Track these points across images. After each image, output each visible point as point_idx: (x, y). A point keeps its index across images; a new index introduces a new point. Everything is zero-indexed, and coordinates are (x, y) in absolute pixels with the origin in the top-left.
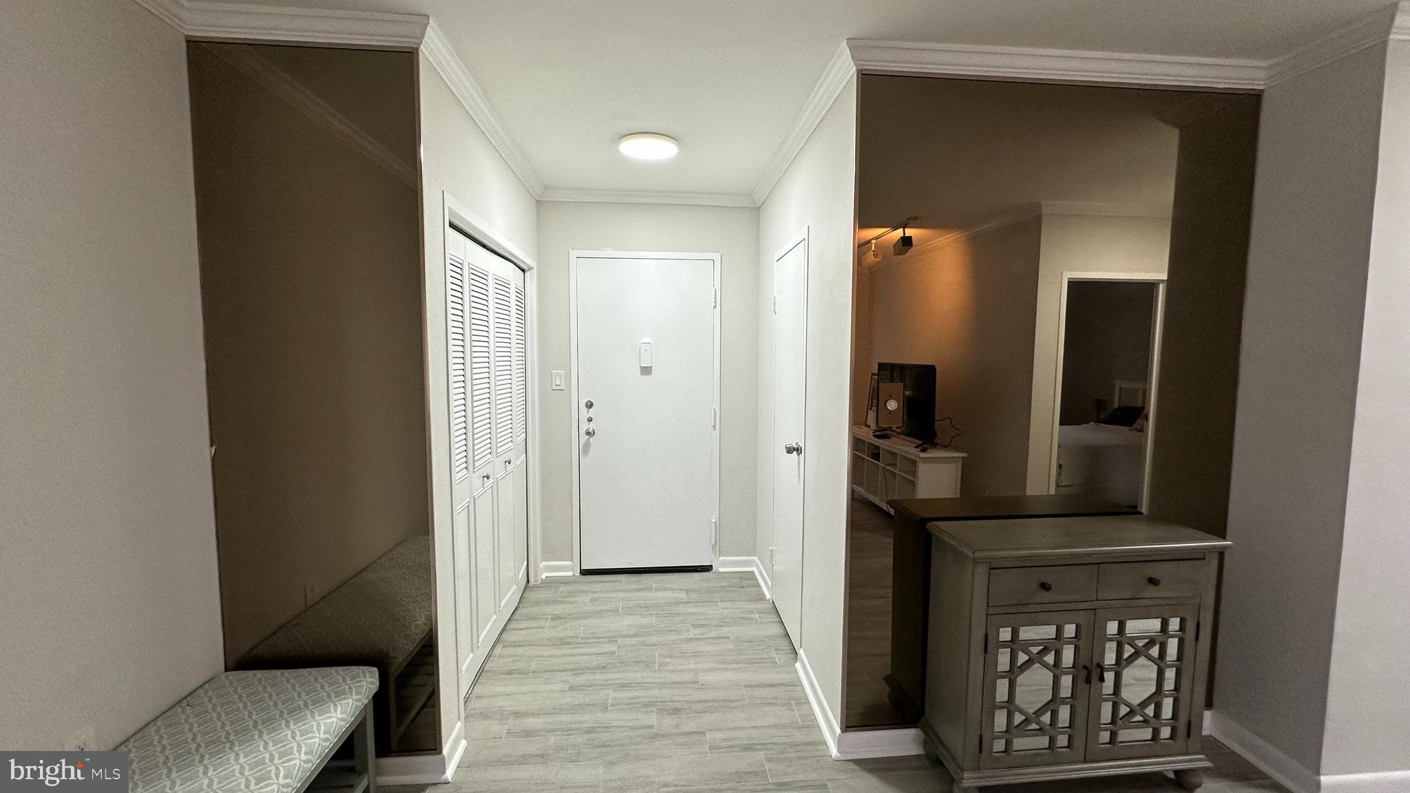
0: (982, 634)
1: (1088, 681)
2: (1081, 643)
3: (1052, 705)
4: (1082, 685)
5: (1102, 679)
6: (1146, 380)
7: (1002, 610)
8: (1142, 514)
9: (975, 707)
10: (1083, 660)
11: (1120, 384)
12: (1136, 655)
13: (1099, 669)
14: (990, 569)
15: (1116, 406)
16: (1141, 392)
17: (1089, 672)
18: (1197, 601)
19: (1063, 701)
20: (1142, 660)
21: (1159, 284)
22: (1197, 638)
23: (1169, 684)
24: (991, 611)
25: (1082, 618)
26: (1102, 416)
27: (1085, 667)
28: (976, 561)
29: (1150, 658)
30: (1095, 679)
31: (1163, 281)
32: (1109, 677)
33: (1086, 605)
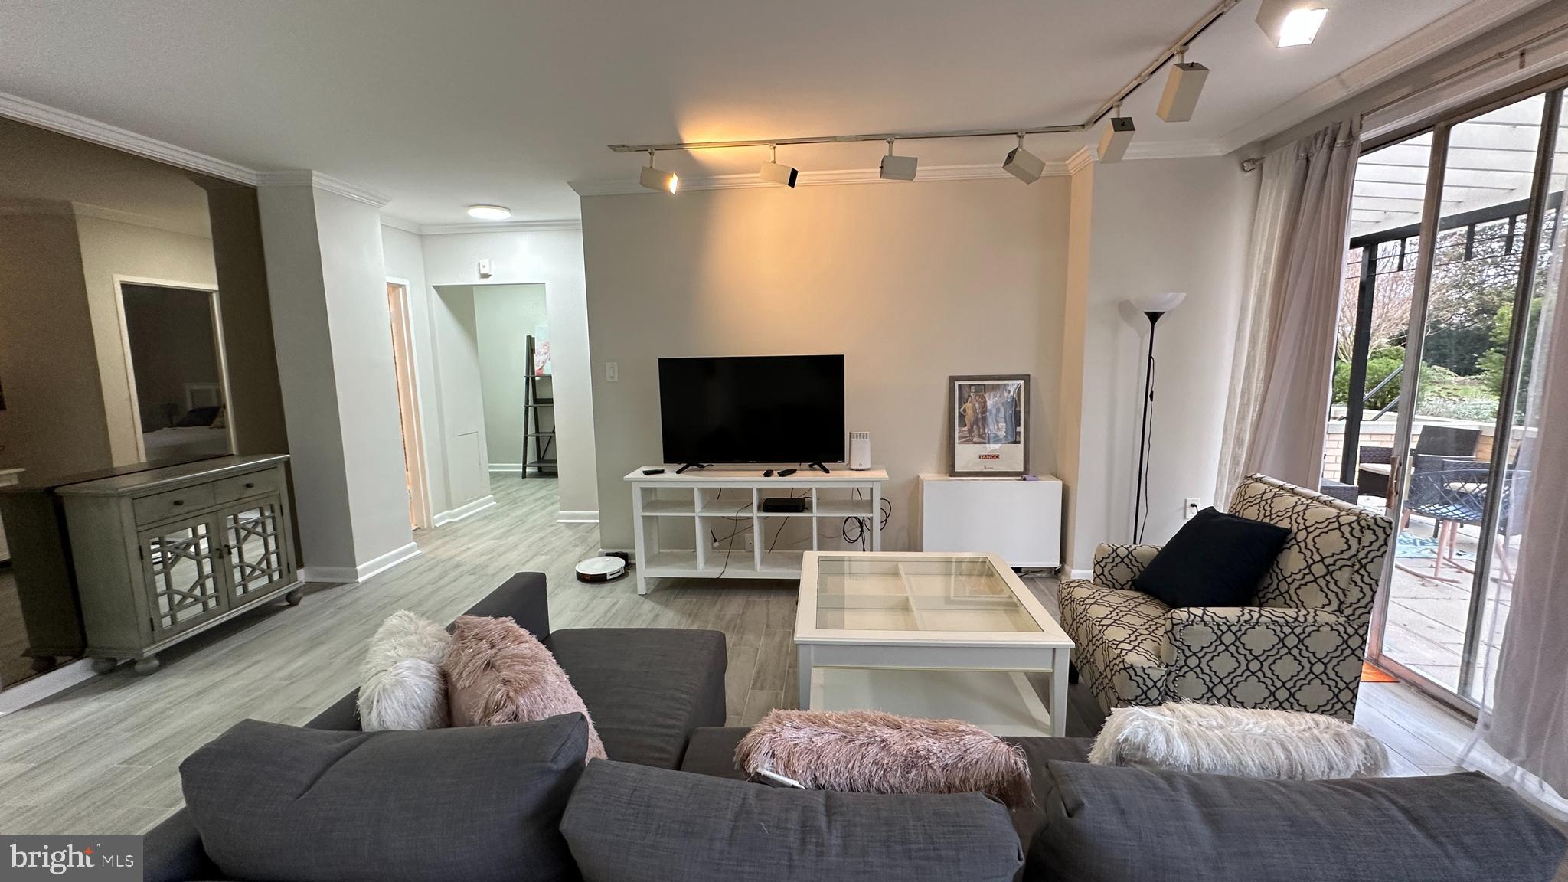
0: (136, 547)
1: (221, 557)
2: (211, 534)
3: (201, 582)
4: (218, 562)
5: (230, 553)
6: (218, 381)
7: (146, 527)
8: (233, 455)
9: (141, 601)
10: (215, 545)
11: (189, 387)
12: (249, 533)
13: (227, 548)
14: (134, 499)
15: (190, 408)
16: (214, 393)
17: (220, 552)
18: (277, 493)
19: (208, 577)
20: (253, 537)
21: (212, 293)
22: (282, 515)
23: (272, 546)
24: (141, 529)
25: (208, 518)
26: (175, 420)
27: (217, 550)
28: (120, 496)
29: (257, 534)
30: (225, 556)
31: (215, 291)
32: (235, 551)
33: (209, 510)
